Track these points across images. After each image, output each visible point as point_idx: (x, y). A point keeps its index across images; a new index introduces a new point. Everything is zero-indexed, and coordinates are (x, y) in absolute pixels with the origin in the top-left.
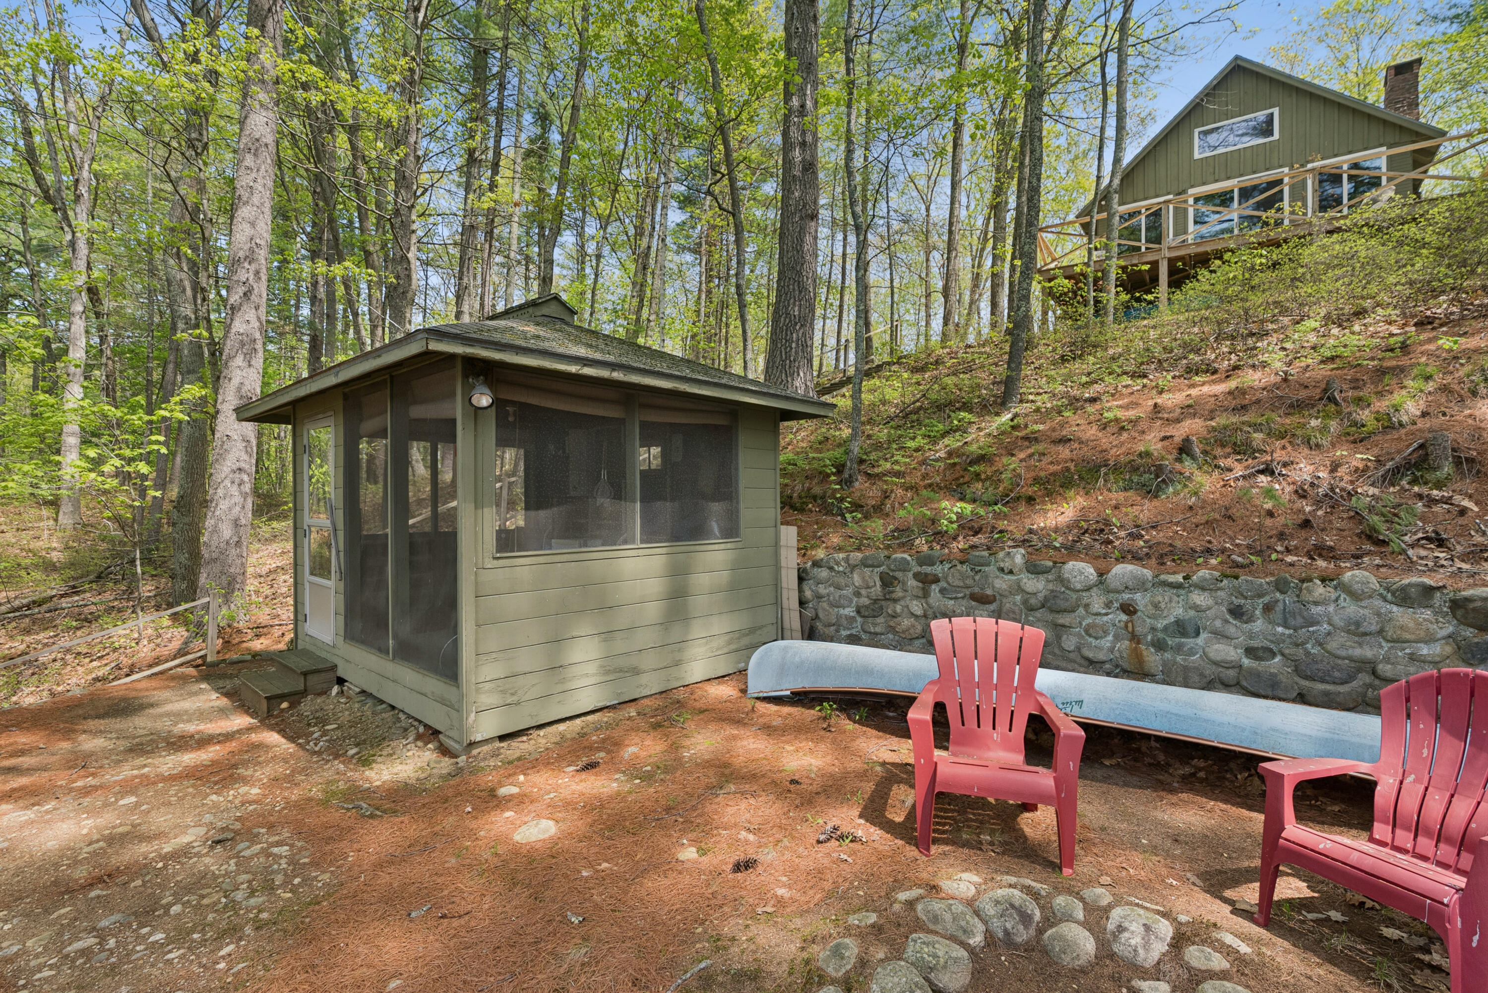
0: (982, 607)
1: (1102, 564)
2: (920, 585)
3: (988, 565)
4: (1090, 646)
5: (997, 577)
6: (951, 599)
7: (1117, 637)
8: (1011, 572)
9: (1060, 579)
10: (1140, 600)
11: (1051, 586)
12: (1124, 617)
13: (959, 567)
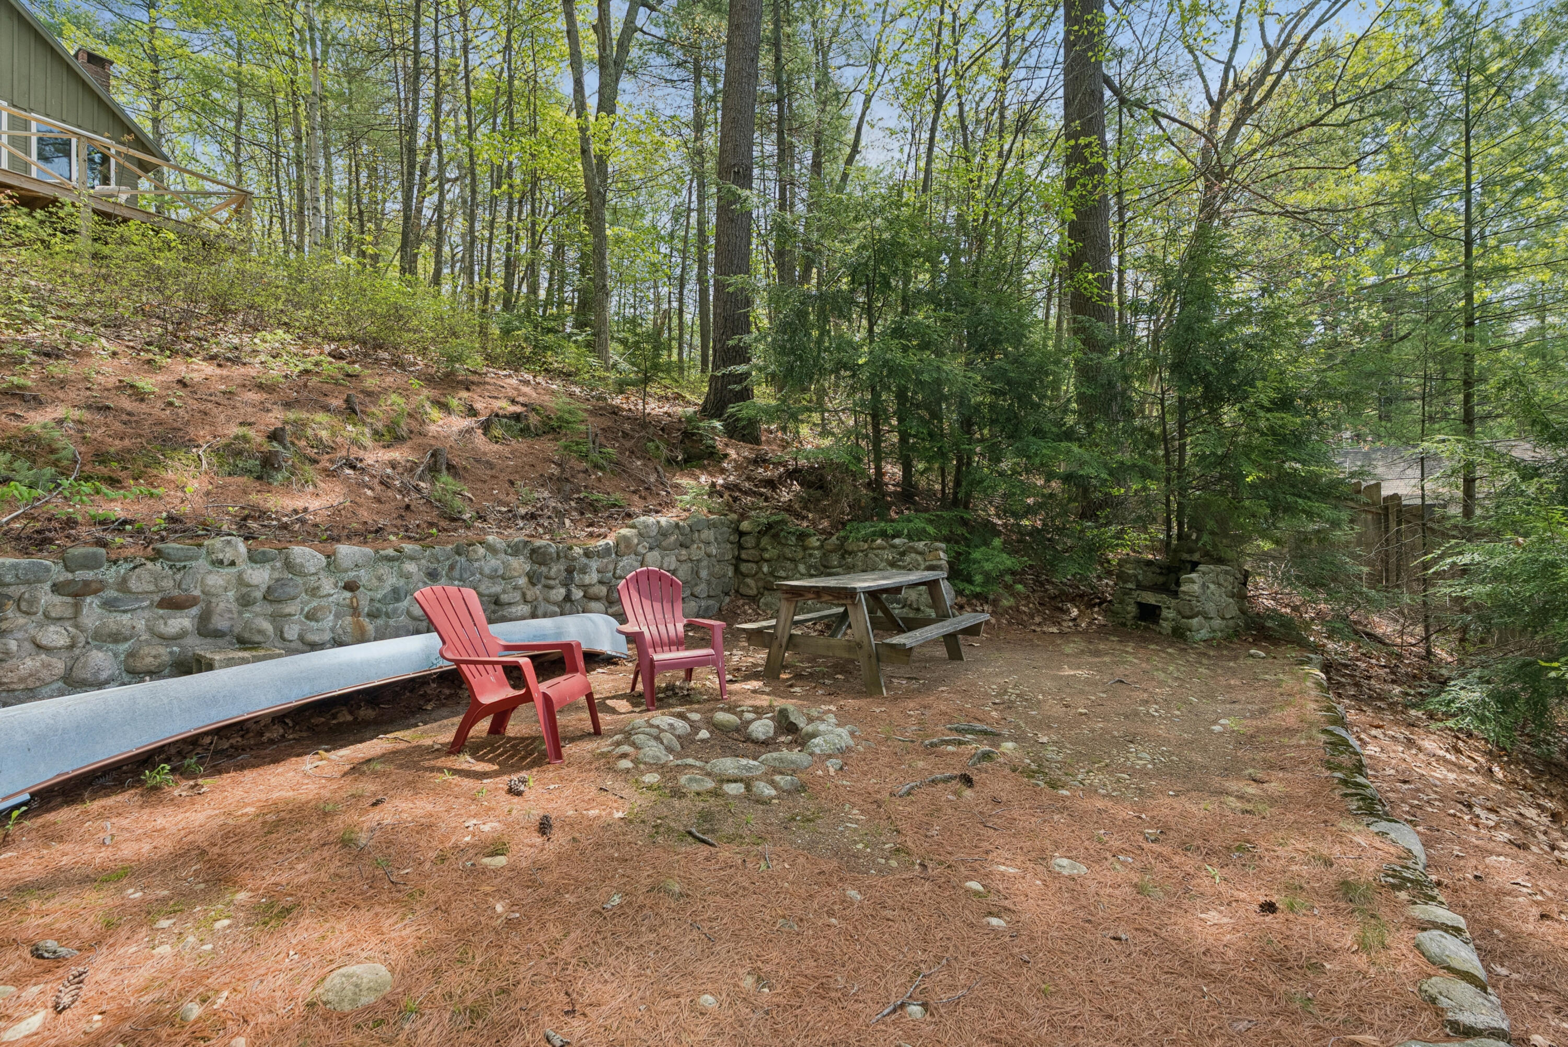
0: (178, 613)
1: (328, 547)
2: (69, 599)
3: (197, 559)
4: (312, 631)
5: (210, 572)
6: (125, 612)
7: (337, 616)
8: (233, 563)
9: (289, 565)
10: (364, 576)
11: (276, 575)
12: (348, 594)
13: (150, 565)
